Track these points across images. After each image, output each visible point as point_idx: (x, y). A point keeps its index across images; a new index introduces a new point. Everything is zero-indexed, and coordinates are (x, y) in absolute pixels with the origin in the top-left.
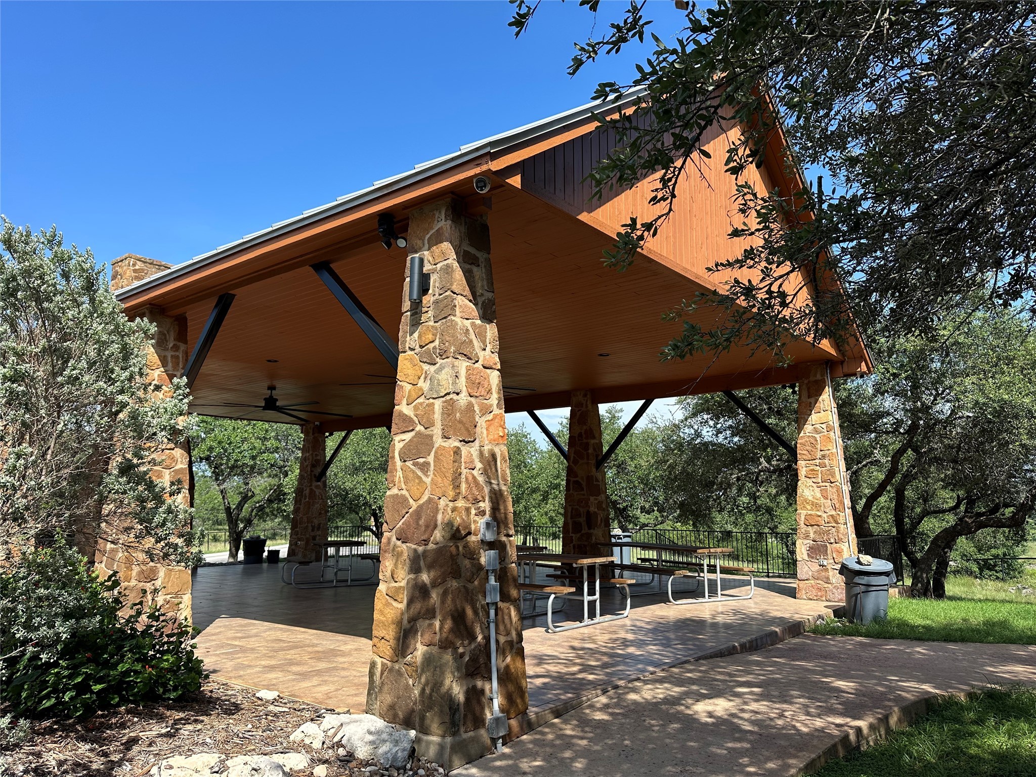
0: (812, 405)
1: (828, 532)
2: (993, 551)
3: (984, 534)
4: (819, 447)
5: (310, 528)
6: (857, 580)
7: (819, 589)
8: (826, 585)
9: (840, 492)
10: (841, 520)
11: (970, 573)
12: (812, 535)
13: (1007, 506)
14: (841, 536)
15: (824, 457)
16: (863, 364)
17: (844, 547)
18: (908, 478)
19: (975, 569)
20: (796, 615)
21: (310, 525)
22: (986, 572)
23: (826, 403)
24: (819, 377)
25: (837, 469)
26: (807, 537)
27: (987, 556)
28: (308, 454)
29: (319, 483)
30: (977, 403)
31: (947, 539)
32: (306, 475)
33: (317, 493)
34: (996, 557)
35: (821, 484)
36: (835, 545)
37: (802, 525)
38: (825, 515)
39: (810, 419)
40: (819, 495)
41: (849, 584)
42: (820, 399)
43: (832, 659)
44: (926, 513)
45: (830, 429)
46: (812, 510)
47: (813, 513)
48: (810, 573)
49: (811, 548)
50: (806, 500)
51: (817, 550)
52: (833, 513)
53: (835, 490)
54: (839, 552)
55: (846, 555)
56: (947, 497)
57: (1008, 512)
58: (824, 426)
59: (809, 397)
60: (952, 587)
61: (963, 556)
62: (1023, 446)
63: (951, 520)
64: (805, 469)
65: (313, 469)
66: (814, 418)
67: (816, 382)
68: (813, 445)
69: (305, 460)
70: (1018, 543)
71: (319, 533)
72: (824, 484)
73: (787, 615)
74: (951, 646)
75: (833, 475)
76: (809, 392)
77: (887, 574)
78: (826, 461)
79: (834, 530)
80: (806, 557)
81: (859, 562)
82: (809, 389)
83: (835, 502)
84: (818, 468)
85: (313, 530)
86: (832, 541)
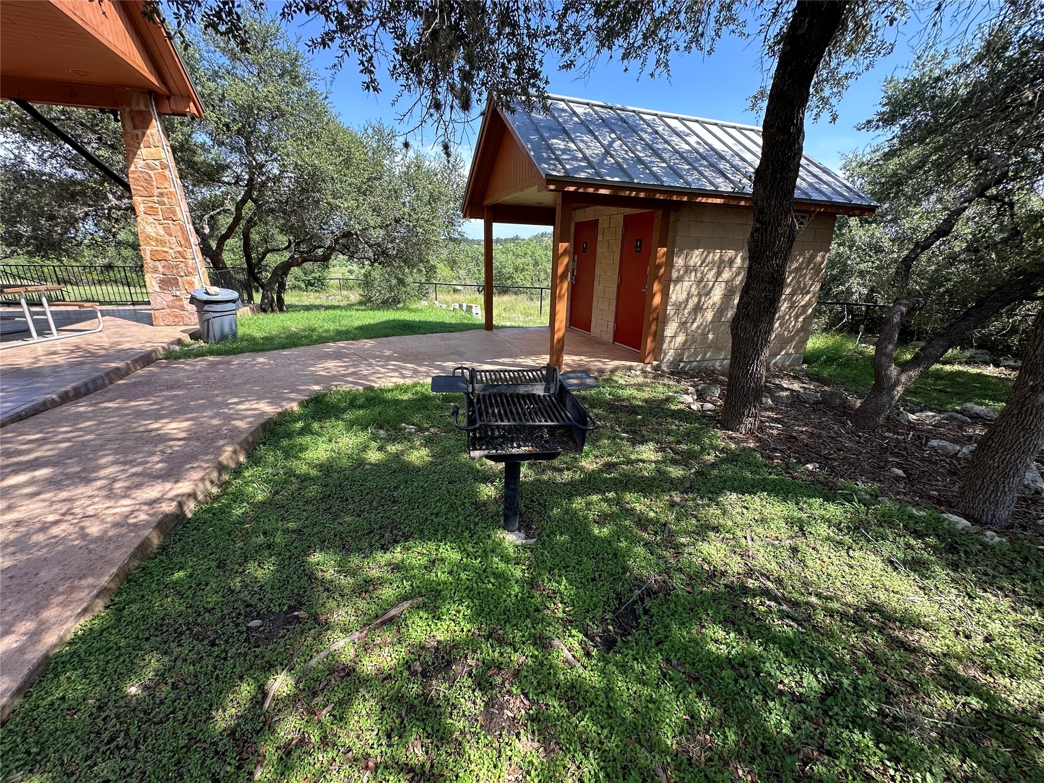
0: (140, 137)
1: (177, 267)
2: (313, 275)
3: (308, 265)
4: (154, 183)
6: (206, 308)
7: (176, 317)
8: (182, 312)
9: (183, 229)
10: (189, 256)
11: (300, 289)
12: (161, 269)
13: (320, 247)
14: (190, 270)
15: (161, 195)
16: (192, 104)
17: (196, 279)
18: (251, 223)
19: (303, 286)
20: (148, 344)
22: (310, 288)
23: (156, 138)
24: (142, 107)
25: (178, 208)
26: (155, 271)
27: (310, 278)
30: (296, 165)
31: (284, 269)
34: (315, 278)
35: (163, 222)
36: (185, 278)
37: (149, 260)
38: (171, 251)
39: (139, 152)
40: (162, 232)
41: (201, 312)
42: (148, 132)
43: (179, 388)
44: (268, 251)
45: (165, 167)
46: (157, 246)
47: (159, 248)
48: (165, 303)
49: (162, 281)
50: (149, 236)
51: (168, 283)
52: (180, 249)
53: (178, 228)
54: (191, 284)
55: (197, 286)
56: (282, 240)
57: (320, 252)
58: (157, 163)
59: (135, 128)
60: (289, 298)
61: (296, 278)
62: (329, 203)
63: (287, 255)
64: (142, 205)
66: (143, 152)
67: (140, 112)
68: (148, 181)
70: (324, 269)
72: (166, 222)
73: (137, 346)
74: (285, 352)
75: (174, 213)
76: (134, 123)
77: (233, 301)
78: (165, 199)
79: (182, 264)
80: (158, 289)
81: (207, 293)
82: (132, 119)
83: (181, 239)
84: (157, 205)
86: (182, 274)
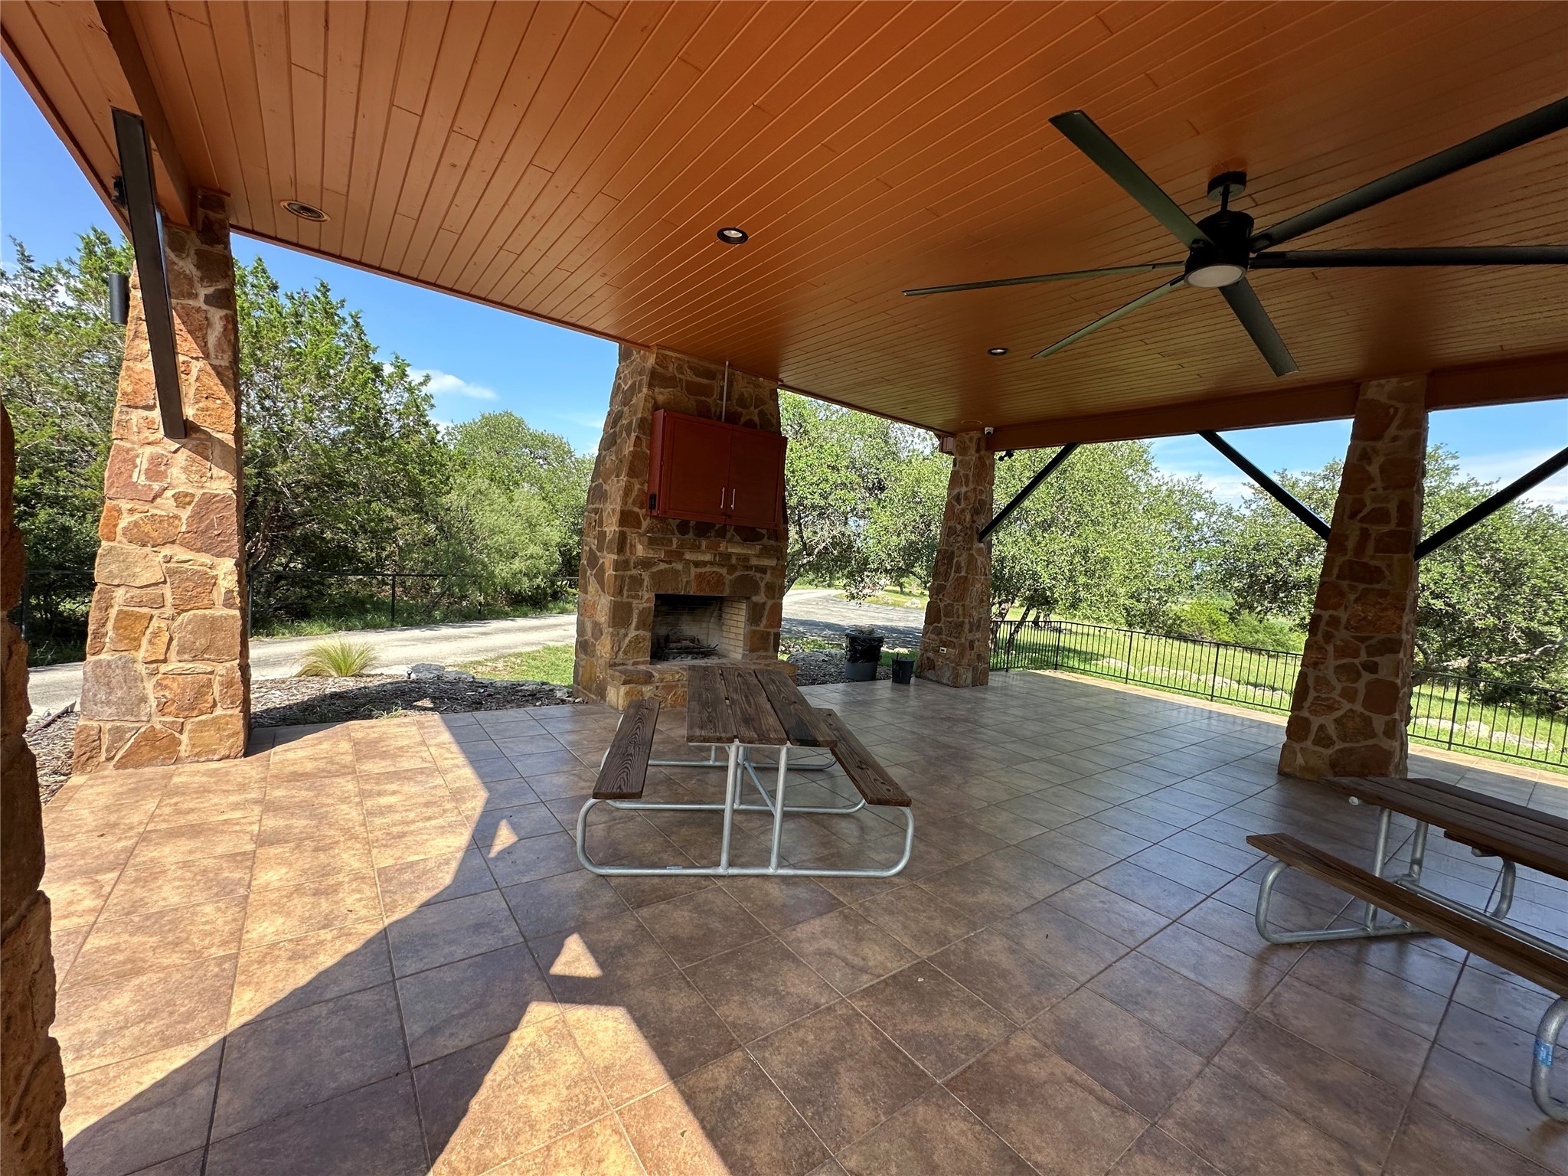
5: (967, 627)
21: (967, 620)
28: (964, 489)
29: (982, 545)
32: (959, 527)
33: (979, 563)
65: (975, 518)
69: (958, 500)
71: (978, 635)
85: (971, 631)
